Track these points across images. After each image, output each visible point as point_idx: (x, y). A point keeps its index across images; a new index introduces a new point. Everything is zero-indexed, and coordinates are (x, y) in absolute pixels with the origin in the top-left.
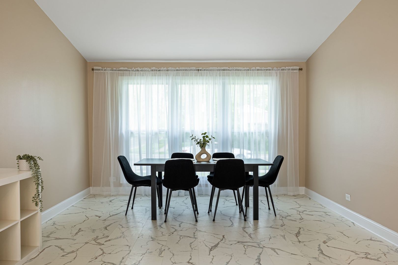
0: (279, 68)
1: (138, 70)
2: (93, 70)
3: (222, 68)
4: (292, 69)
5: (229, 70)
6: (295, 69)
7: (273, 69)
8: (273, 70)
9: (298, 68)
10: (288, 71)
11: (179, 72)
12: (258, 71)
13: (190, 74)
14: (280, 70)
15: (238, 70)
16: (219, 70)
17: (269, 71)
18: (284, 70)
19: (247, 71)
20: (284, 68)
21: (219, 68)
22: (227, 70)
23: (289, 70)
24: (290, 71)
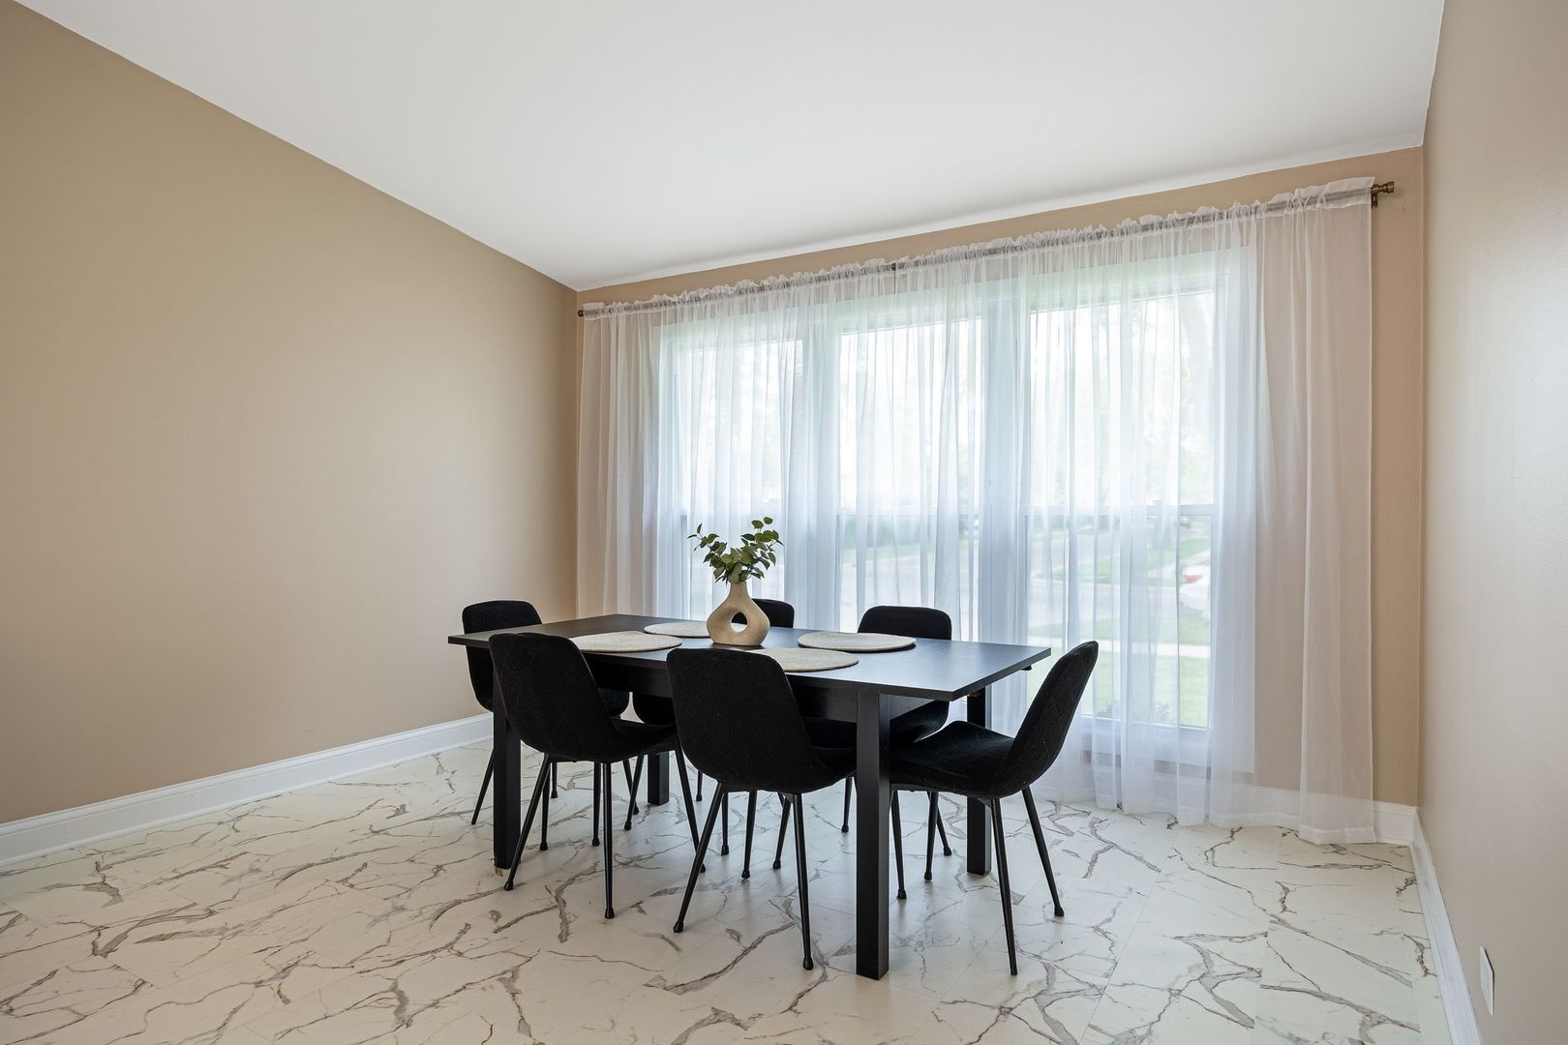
0: (1257, 203)
1: (698, 299)
2: (581, 314)
3: (990, 246)
4: (1331, 198)
5: (1014, 249)
6: (1348, 195)
7: (1221, 214)
8: (1221, 218)
9: (1367, 182)
10: (1309, 208)
11: (827, 283)
12: (1149, 234)
13: (863, 287)
14: (1263, 206)
15: (1053, 245)
16: (974, 255)
17: (1201, 226)
18: (1283, 208)
19: (1096, 242)
20: (1285, 197)
21: (974, 247)
22: (1004, 250)
23: (1312, 201)
24: (1318, 205)
